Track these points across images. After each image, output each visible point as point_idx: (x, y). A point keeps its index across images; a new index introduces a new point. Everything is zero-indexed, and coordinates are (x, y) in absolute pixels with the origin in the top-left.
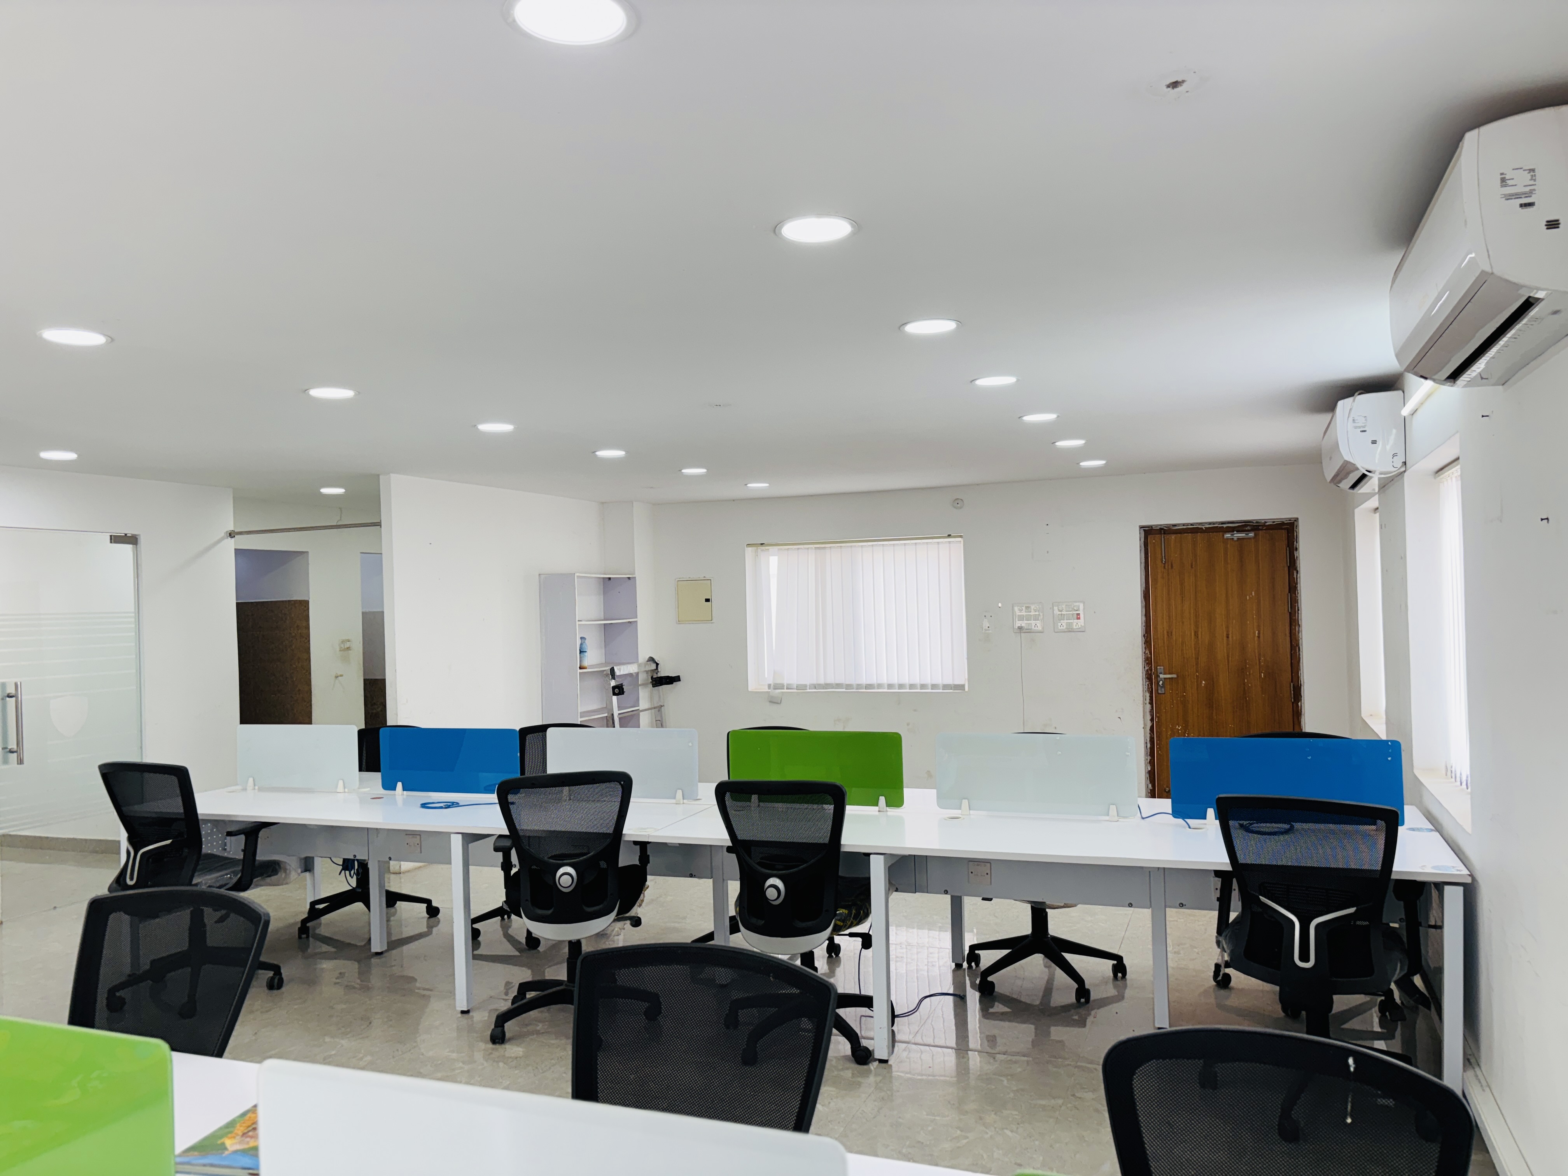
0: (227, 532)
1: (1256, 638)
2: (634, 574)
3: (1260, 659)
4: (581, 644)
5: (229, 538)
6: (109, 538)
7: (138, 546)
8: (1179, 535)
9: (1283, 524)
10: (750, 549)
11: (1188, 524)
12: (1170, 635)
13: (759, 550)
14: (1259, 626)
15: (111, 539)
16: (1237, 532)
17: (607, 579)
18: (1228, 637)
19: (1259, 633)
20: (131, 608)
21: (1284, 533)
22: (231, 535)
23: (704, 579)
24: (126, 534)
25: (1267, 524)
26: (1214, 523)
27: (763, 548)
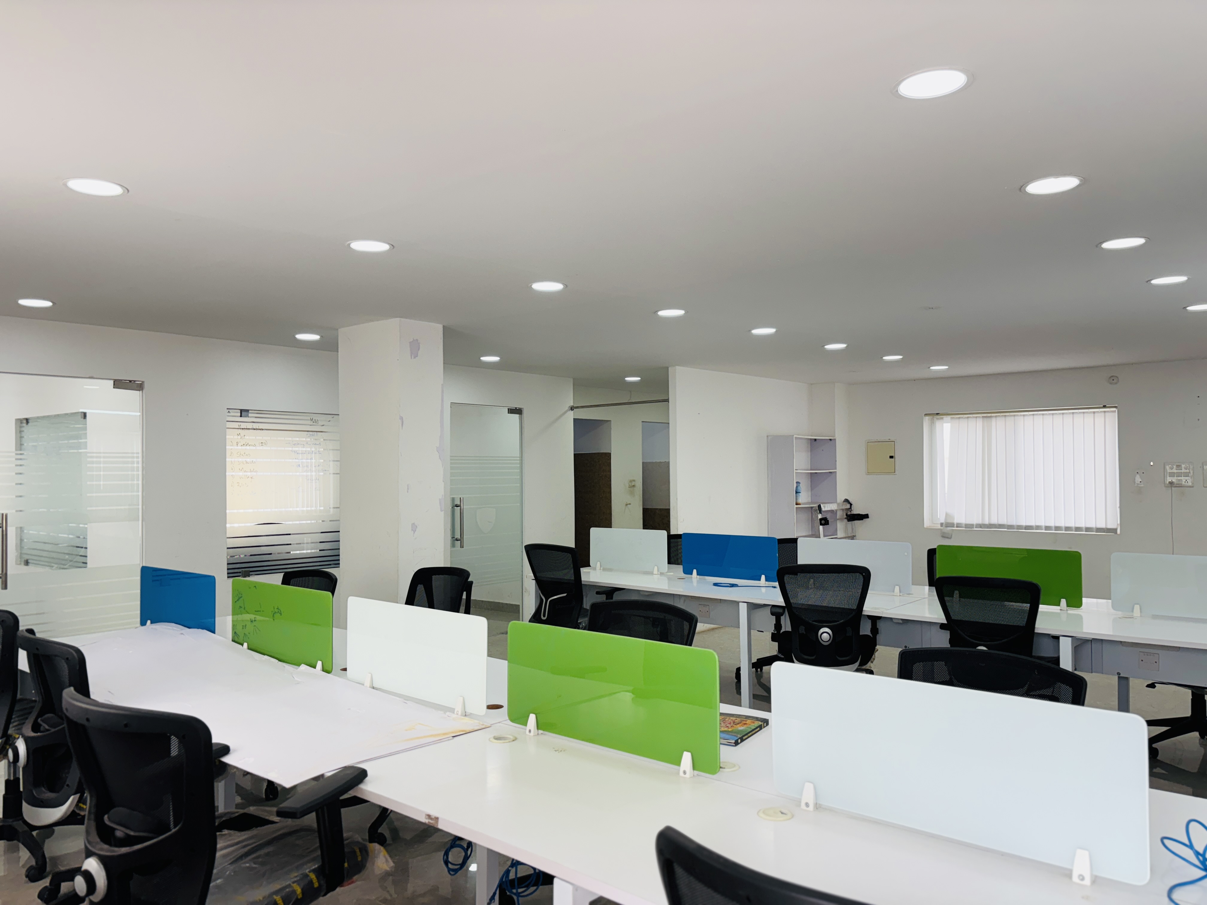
0: (569, 406)
2: (835, 437)
4: (797, 487)
5: (571, 411)
6: (507, 410)
7: (522, 415)
10: (927, 418)
13: (935, 419)
15: (508, 411)
17: (814, 441)
20: (518, 454)
22: (572, 408)
23: (889, 440)
24: (516, 408)
27: (938, 417)
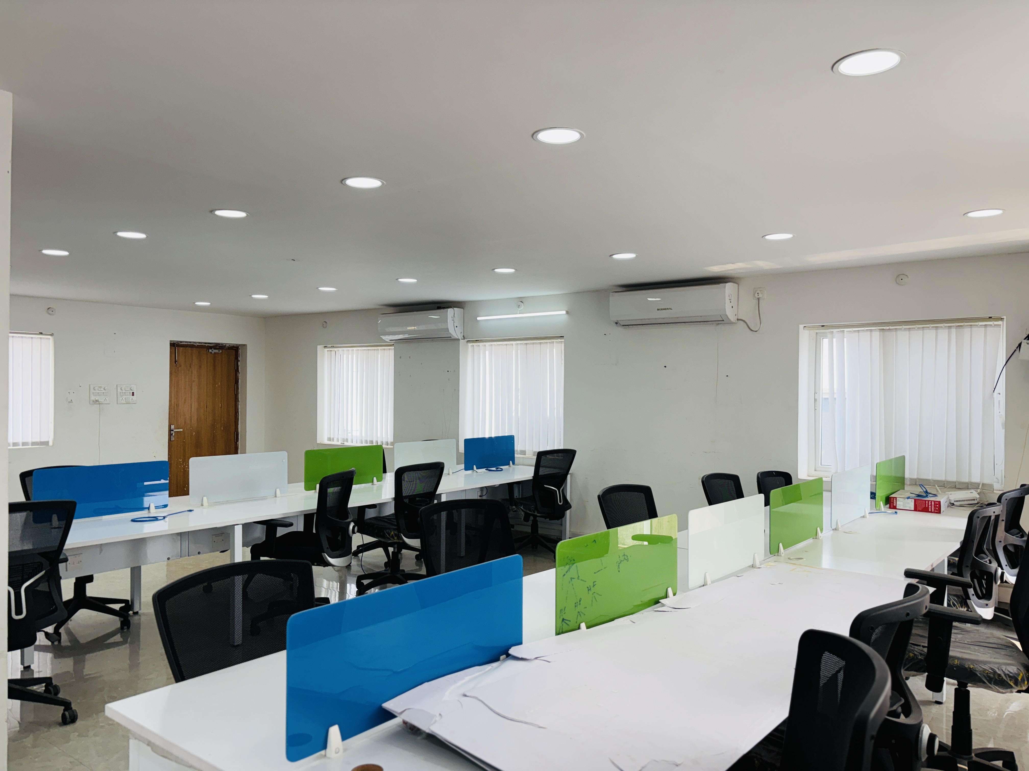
1: (220, 408)
3: (221, 419)
8: (184, 348)
9: (233, 347)
11: (188, 342)
12: (178, 406)
14: (221, 401)
16: (214, 349)
18: (207, 407)
19: (221, 406)
21: (234, 352)
25: (227, 346)
26: (201, 343)
